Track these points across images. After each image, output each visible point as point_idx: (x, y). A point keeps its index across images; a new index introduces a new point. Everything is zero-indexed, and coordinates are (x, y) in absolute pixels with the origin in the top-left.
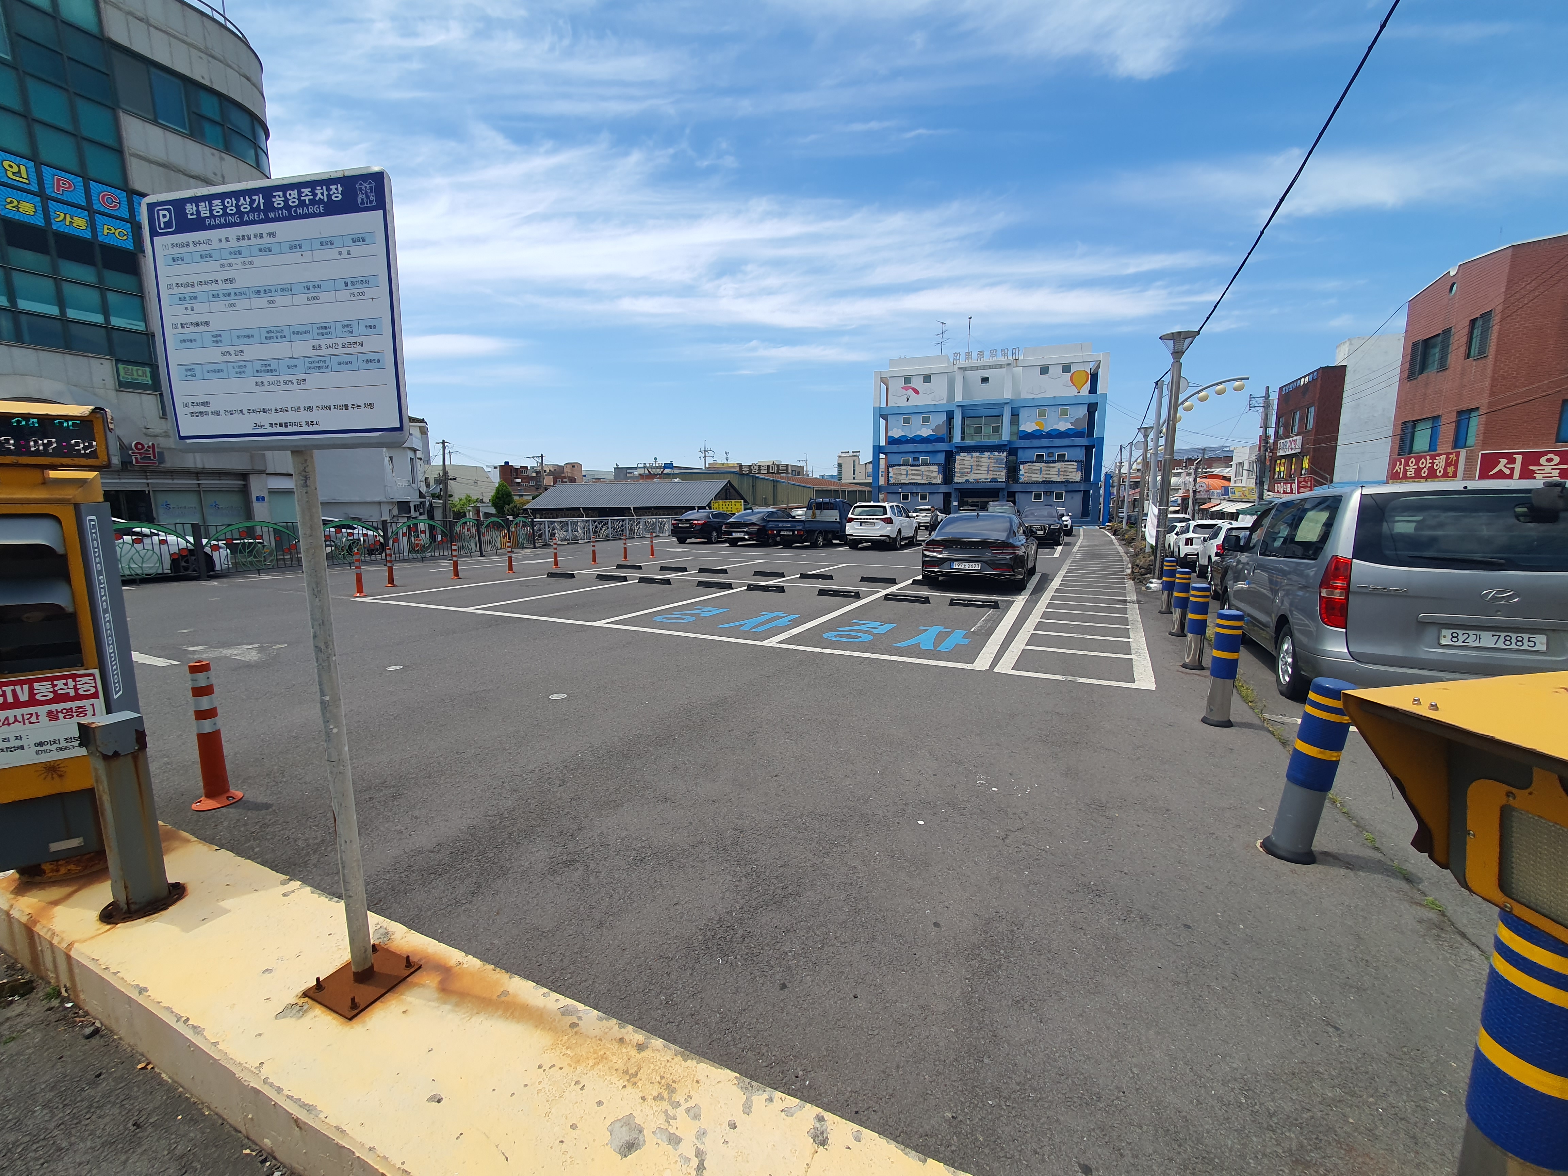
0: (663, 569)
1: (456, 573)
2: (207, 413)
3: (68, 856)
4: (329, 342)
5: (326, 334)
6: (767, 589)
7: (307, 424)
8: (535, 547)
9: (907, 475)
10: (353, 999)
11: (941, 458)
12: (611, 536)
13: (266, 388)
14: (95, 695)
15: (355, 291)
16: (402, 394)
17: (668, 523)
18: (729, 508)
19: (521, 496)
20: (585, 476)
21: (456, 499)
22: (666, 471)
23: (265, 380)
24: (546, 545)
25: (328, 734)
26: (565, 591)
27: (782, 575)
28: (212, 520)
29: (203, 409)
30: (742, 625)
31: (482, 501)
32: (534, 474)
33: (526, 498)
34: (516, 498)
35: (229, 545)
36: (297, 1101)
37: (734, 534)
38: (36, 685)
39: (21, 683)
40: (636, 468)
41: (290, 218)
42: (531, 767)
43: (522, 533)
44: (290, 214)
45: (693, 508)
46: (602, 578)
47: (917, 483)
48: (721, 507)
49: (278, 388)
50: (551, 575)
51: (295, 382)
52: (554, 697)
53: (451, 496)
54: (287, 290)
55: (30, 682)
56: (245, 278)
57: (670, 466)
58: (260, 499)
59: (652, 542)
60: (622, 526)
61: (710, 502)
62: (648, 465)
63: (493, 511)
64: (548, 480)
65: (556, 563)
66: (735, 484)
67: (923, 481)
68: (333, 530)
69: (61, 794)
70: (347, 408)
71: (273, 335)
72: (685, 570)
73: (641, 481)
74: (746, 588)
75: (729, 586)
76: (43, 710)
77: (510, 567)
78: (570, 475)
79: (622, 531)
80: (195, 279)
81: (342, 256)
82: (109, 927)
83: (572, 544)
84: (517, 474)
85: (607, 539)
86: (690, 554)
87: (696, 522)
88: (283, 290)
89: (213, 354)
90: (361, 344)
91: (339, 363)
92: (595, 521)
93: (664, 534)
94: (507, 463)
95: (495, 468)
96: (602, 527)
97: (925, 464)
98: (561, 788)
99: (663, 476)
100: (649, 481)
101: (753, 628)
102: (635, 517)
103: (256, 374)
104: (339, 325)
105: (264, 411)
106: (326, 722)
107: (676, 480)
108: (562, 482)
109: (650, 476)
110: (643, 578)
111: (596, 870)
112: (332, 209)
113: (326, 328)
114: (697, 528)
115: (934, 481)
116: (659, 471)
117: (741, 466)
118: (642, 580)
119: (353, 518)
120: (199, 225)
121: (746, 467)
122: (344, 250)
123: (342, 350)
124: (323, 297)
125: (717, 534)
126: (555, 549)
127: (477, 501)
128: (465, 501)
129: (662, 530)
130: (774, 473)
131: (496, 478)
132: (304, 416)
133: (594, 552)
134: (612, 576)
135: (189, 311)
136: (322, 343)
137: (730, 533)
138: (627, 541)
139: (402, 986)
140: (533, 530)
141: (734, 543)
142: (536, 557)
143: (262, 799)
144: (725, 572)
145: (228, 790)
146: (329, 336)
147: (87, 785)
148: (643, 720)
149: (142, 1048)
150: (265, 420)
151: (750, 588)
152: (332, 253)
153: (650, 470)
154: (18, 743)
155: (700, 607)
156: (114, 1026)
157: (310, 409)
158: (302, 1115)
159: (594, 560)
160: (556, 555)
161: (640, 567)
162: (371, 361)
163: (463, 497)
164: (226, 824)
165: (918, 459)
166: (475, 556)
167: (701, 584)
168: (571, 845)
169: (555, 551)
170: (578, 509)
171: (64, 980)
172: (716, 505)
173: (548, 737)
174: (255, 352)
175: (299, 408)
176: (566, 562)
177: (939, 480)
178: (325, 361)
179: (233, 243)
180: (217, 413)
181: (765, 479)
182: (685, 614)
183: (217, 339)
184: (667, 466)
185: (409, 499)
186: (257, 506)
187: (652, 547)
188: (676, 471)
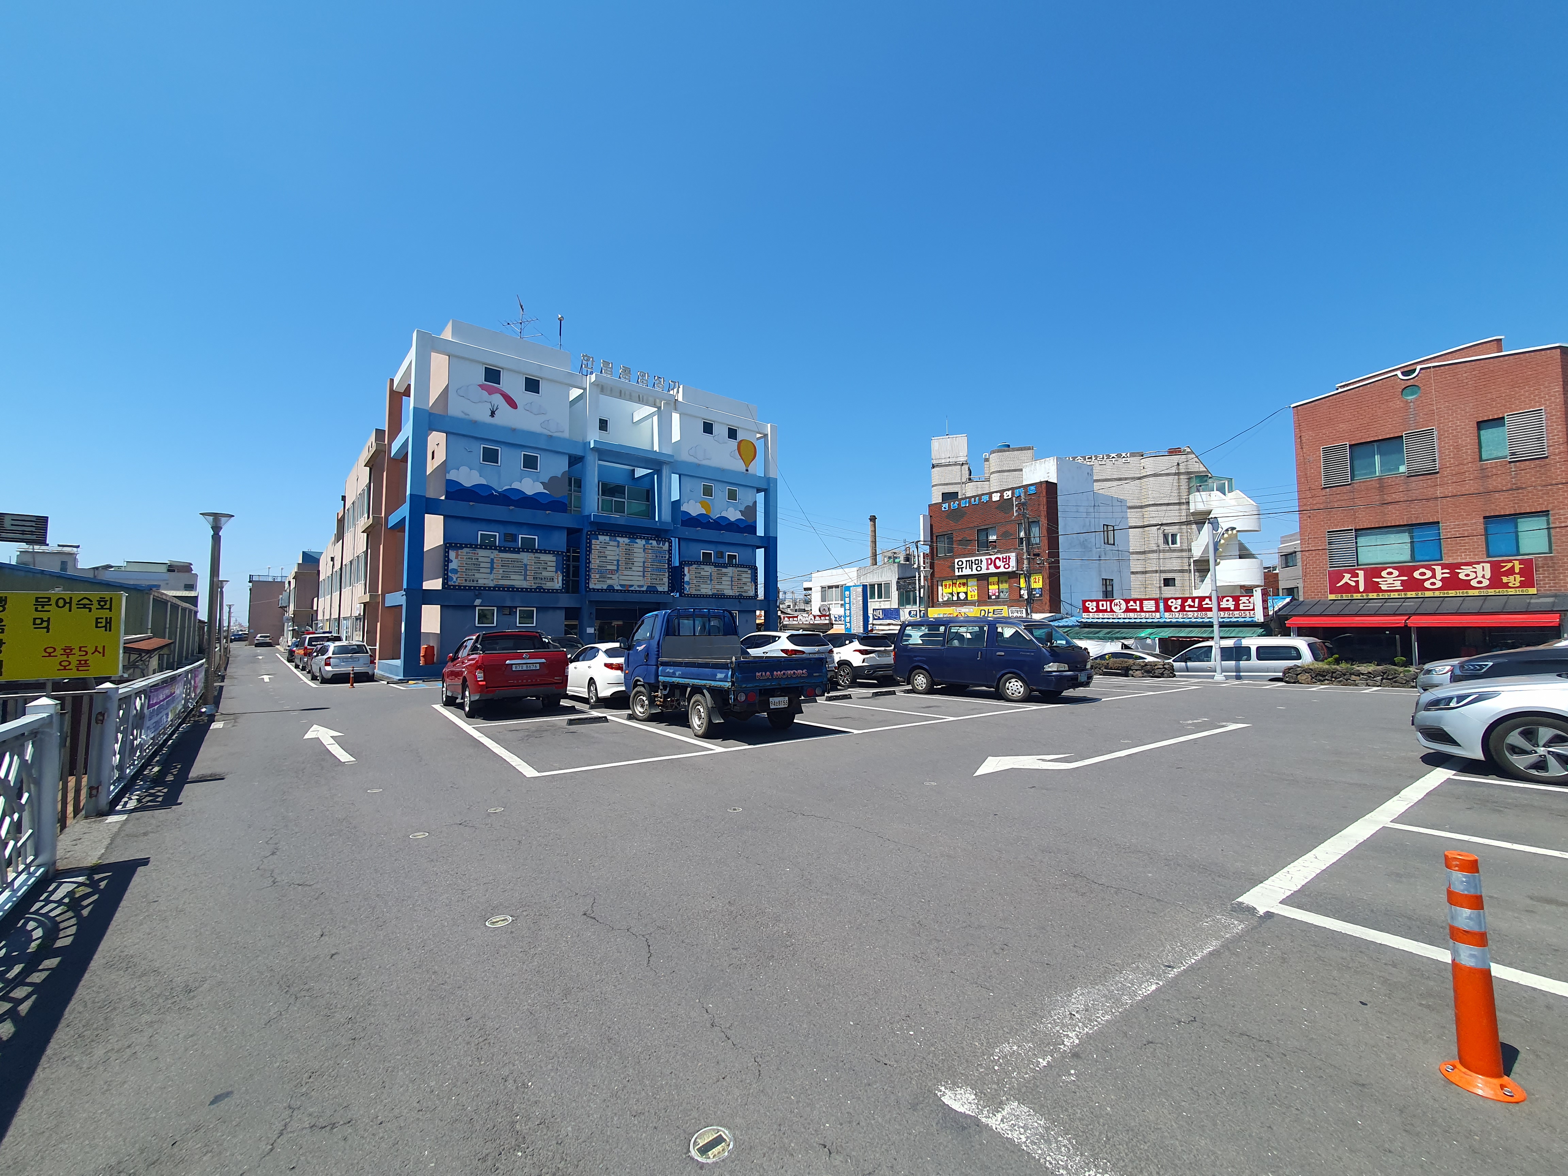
9: (492, 568)
11: (560, 540)
47: (513, 587)
67: (525, 585)
97: (528, 547)
115: (549, 585)
165: (514, 538)
177: (558, 584)
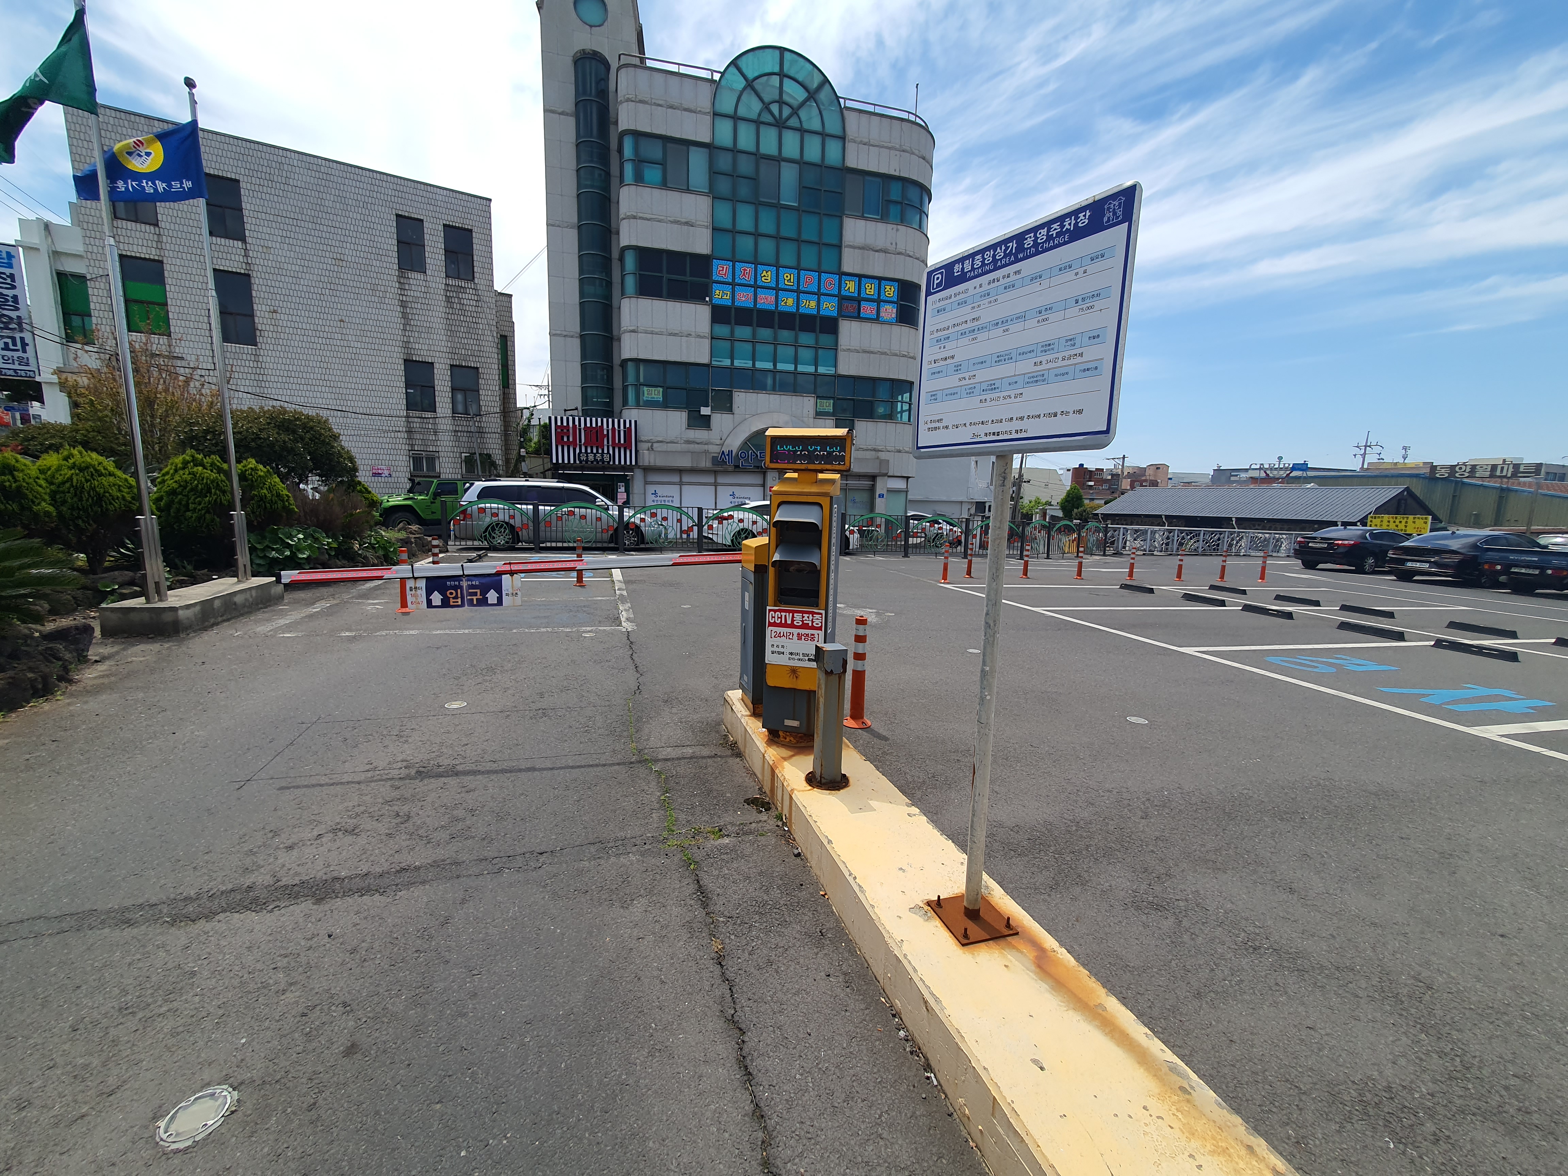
0: (1278, 598)
1: (1025, 572)
2: (939, 428)
3: (791, 731)
4: (1049, 357)
5: (1049, 350)
6: (1480, 651)
7: (1017, 432)
8: (1104, 555)
10: (966, 930)
12: (1200, 550)
13: (988, 403)
14: (820, 629)
15: (1085, 306)
16: (1115, 397)
17: (1287, 541)
18: (1401, 526)
19: (1092, 499)
20: (1170, 479)
21: (1025, 501)
22: (1294, 474)
23: (988, 397)
24: (1117, 554)
25: (982, 699)
26: (1140, 606)
27: (1513, 635)
28: (850, 511)
29: (937, 425)
30: (1424, 695)
31: (1050, 504)
32: (1109, 477)
33: (1097, 502)
34: (1086, 502)
35: (860, 532)
36: (928, 987)
37: (1409, 564)
38: (795, 615)
39: (789, 612)
40: (1246, 470)
41: (1037, 253)
42: (1108, 786)
43: (1093, 538)
44: (1038, 250)
45: (1335, 524)
46: (1190, 598)
48: (1387, 523)
49: (998, 403)
50: (1124, 587)
51: (1013, 396)
52: (1133, 719)
53: (1022, 498)
54: (1021, 317)
55: (793, 612)
56: (988, 314)
57: (1304, 467)
58: (881, 496)
59: (1264, 562)
60: (1219, 539)
61: (1367, 516)
62: (1266, 466)
63: (1060, 514)
64: (1125, 484)
65: (1131, 574)
66: (1417, 492)
68: (928, 524)
69: (795, 689)
70: (1055, 415)
71: (1002, 358)
72: (1317, 603)
73: (1252, 487)
74: (1432, 643)
75: (1400, 637)
76: (796, 631)
77: (1079, 573)
78: (1152, 478)
79: (1218, 545)
80: (950, 323)
81: (1078, 276)
82: (810, 788)
83: (1148, 555)
84: (1090, 477)
85: (1195, 553)
86: (1325, 584)
87: (1340, 542)
88: (1017, 318)
89: (952, 381)
90: (1081, 355)
91: (1056, 375)
92: (1182, 532)
93: (1279, 554)
94: (1081, 465)
95: (1069, 470)
96: (1191, 539)
98: (1143, 821)
99: (1288, 479)
100: (1265, 486)
101: (1448, 703)
102: (1236, 530)
103: (982, 393)
104: (1063, 341)
105: (983, 423)
106: (983, 688)
107: (1309, 486)
108: (1142, 485)
109: (1268, 480)
110: (1250, 605)
111: (1191, 931)
112: (1078, 234)
113: (1049, 345)
114: (1341, 550)
116: (1283, 474)
117: (1433, 468)
118: (1247, 608)
119: (939, 515)
120: (963, 278)
121: (1443, 467)
122: (1081, 270)
123: (1061, 363)
124: (1052, 317)
125: (1376, 562)
126: (1133, 559)
127: (1046, 504)
128: (1033, 503)
129: (1277, 548)
130: (1505, 477)
131: (1067, 482)
132: (1016, 425)
133: (1180, 567)
134: (1205, 598)
135: (942, 349)
136: (1044, 359)
137: (1403, 562)
138: (1228, 558)
139: (1002, 942)
140: (1106, 536)
141: (1406, 576)
142: (1106, 565)
143: (882, 731)
144: (1391, 615)
145: (863, 718)
146: (1052, 352)
147: (813, 688)
148: (1254, 779)
149: (822, 880)
150: (981, 430)
151: (1439, 644)
152: (1070, 275)
153: (1268, 472)
154: (781, 650)
155: (1344, 657)
156: (809, 856)
157: (1022, 418)
158: (931, 1001)
159: (1179, 576)
160: (1132, 566)
161: (1244, 592)
162: (1088, 370)
163: (1033, 499)
164: (861, 742)
166: (1042, 558)
167: (1344, 626)
168: (1158, 889)
169: (1132, 561)
170: (1160, 516)
171: (786, 811)
172: (1377, 521)
173: (1127, 761)
174: (984, 375)
175: (1012, 419)
176: (1142, 576)
178: (1043, 375)
179: (986, 287)
180: (947, 427)
181: (1481, 485)
182: (1317, 662)
183: (958, 368)
184: (1295, 467)
185: (986, 499)
186: (878, 501)
187: (1263, 569)
188: (1310, 474)
